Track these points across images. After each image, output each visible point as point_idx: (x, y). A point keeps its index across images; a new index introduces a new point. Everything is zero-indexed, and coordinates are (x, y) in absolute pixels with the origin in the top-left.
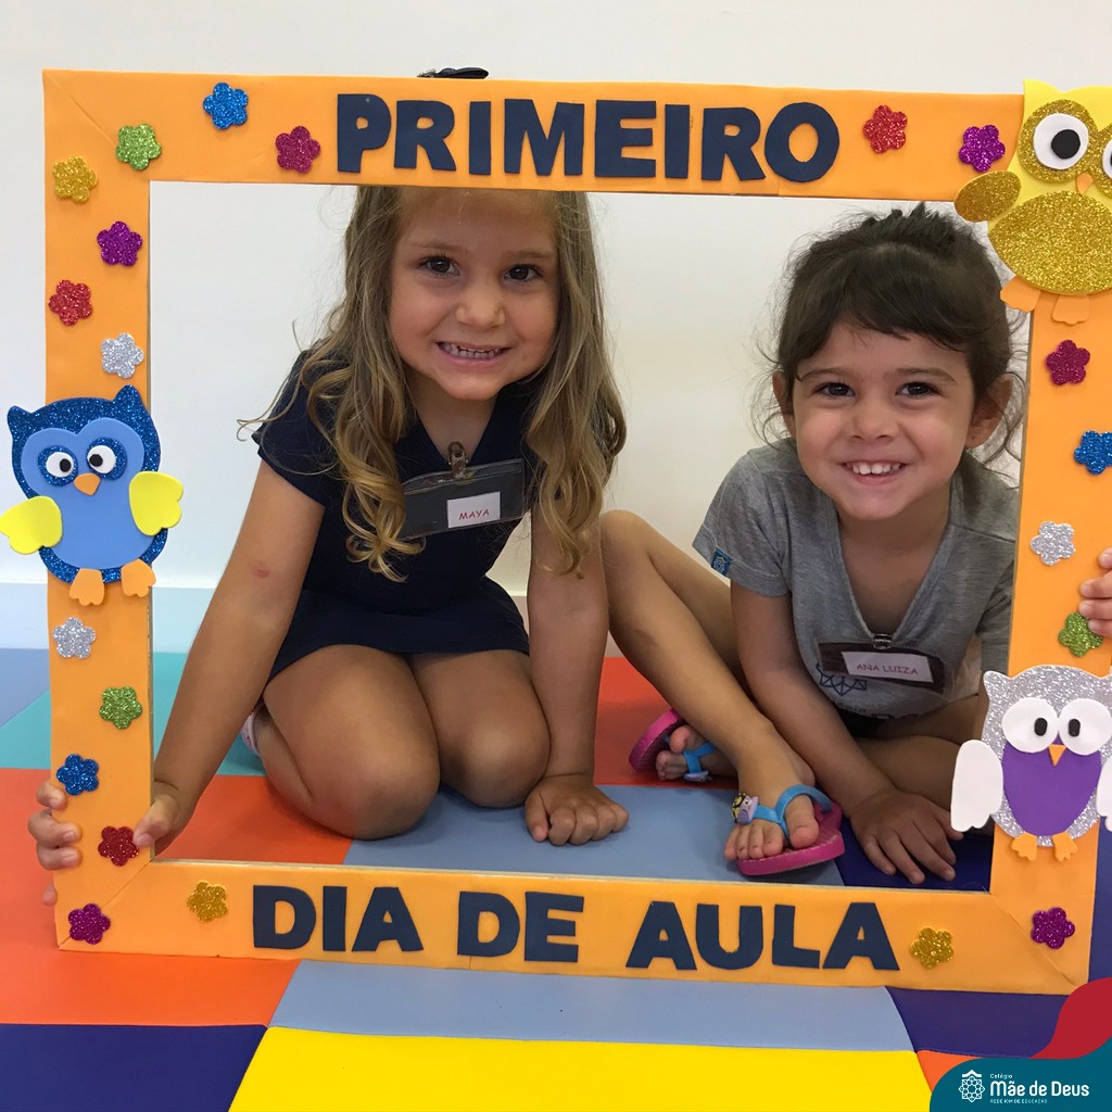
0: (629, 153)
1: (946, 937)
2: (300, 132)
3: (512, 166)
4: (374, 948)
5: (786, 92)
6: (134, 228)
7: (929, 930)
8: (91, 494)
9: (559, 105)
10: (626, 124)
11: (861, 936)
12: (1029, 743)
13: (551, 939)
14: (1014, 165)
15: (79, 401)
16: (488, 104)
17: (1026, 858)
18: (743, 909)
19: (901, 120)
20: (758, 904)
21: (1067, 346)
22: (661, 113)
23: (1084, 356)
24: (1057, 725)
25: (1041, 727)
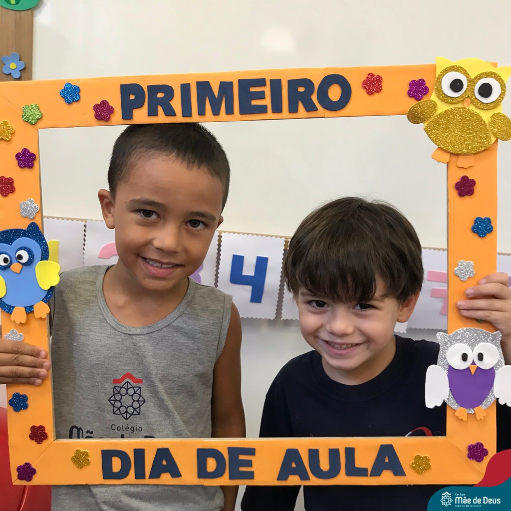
0: (254, 103)
1: (426, 457)
2: (104, 103)
3: (202, 112)
4: (159, 477)
5: (326, 69)
6: (32, 151)
7: (419, 456)
8: (19, 272)
9: (221, 82)
10: (253, 90)
11: (387, 460)
12: (460, 365)
13: (241, 469)
14: (433, 97)
15: (11, 230)
16: (189, 85)
18: (330, 450)
19: (379, 79)
20: (337, 448)
21: (465, 178)
22: (268, 83)
23: (473, 183)
24: (472, 356)
25: (465, 357)
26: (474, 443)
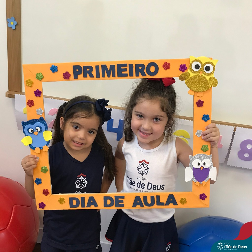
0: (123, 73)
1: (185, 199)
2: (67, 73)
3: (103, 76)
4: (90, 206)
5: (150, 60)
6: (40, 90)
7: (182, 198)
8: (37, 135)
9: (111, 65)
10: (122, 68)
11: (171, 200)
12: (197, 167)
13: (120, 203)
14: (189, 71)
15: (33, 120)
16: (99, 66)
17: (198, 186)
18: (151, 197)
19: (169, 64)
20: (154, 196)
21: (200, 101)
22: (128, 65)
23: (203, 102)
24: (202, 164)
25: (199, 164)
26: (202, 193)
